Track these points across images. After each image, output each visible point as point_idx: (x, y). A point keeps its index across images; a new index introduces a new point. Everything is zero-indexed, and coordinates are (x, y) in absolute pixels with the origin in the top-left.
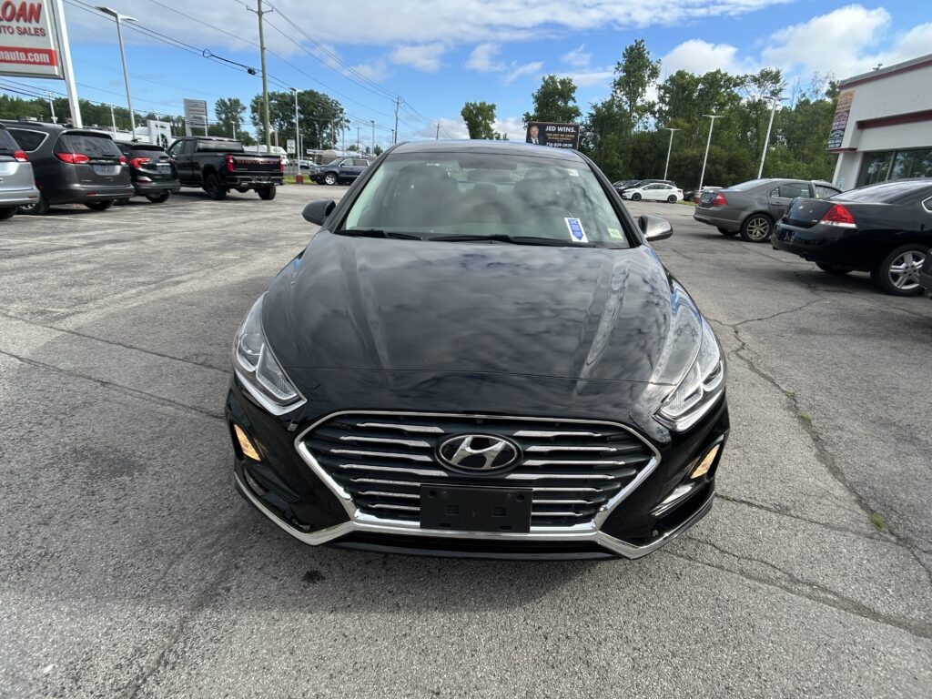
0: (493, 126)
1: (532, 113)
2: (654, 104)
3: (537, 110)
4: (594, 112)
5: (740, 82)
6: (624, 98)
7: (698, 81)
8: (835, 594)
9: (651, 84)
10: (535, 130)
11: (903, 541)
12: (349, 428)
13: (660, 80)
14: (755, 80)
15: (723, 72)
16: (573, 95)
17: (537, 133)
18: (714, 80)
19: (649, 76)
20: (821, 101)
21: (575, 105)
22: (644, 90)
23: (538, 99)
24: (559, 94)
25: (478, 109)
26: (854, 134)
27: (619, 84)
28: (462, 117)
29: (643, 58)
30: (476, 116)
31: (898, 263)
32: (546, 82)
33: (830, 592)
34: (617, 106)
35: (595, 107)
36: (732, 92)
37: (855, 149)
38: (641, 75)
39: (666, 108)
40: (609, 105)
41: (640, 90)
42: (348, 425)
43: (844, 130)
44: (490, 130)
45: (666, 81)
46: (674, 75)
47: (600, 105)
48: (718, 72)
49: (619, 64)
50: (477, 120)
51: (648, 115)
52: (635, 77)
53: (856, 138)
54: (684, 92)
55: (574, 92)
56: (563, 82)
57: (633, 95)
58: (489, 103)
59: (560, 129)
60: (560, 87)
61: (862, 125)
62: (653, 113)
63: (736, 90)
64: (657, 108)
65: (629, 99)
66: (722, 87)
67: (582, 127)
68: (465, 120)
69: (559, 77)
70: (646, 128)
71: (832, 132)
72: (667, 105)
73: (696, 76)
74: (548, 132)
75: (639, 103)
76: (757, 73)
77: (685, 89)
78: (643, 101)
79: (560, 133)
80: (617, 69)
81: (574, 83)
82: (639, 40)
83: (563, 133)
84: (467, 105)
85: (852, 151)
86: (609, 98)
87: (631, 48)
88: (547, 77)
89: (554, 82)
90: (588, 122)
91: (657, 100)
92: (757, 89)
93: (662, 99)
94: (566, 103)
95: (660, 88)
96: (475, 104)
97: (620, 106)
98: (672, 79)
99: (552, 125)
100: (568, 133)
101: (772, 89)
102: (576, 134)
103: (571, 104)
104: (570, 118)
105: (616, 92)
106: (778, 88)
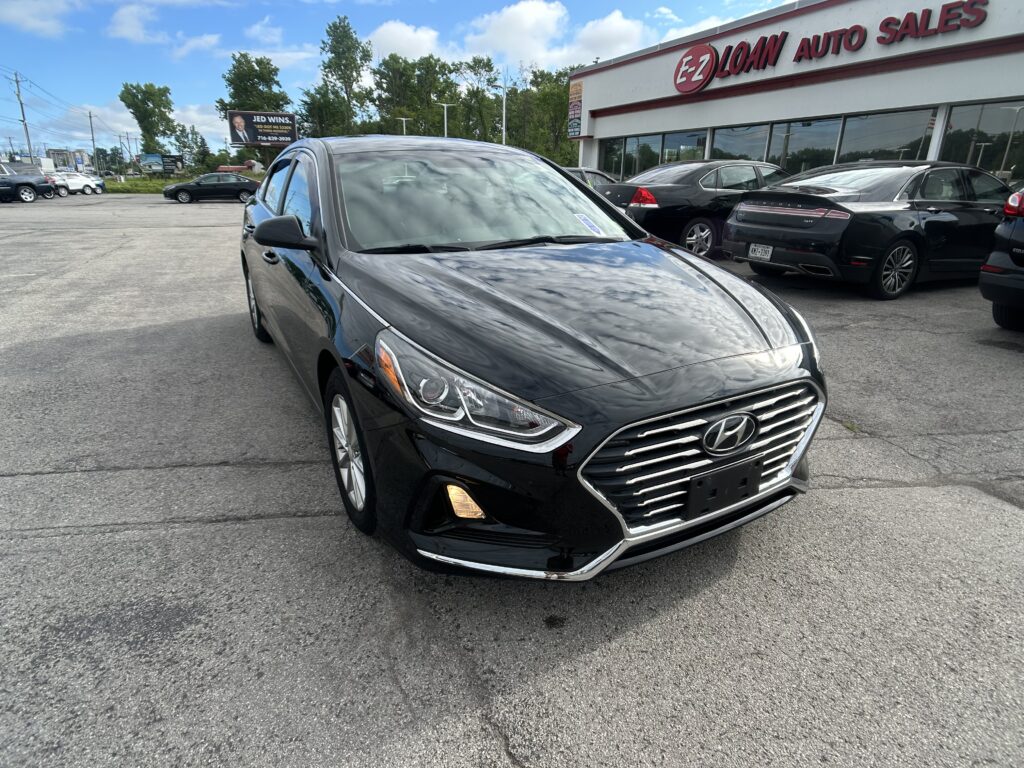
0: (171, 116)
1: (227, 100)
2: (371, 92)
3: (233, 96)
4: (306, 99)
5: (457, 69)
6: (339, 84)
7: (414, 66)
8: (878, 480)
9: (365, 68)
10: (239, 121)
11: (872, 434)
12: (628, 442)
13: (374, 64)
14: (470, 67)
15: (435, 58)
16: (276, 79)
17: (243, 124)
18: (428, 65)
19: (361, 59)
20: (528, 90)
21: (282, 90)
22: (359, 75)
23: (231, 82)
24: (258, 77)
25: (144, 93)
26: (589, 121)
27: (329, 67)
28: (123, 104)
29: (351, 37)
30: (144, 102)
31: (691, 236)
32: (238, 61)
33: (874, 479)
34: (333, 93)
35: (307, 93)
36: (448, 78)
37: (592, 137)
38: (352, 58)
39: (385, 95)
40: (323, 91)
41: (354, 74)
42: (626, 440)
43: (579, 119)
44: (169, 121)
45: (380, 65)
46: (387, 58)
47: (313, 92)
48: (431, 57)
49: (324, 42)
50: (147, 107)
51: (368, 103)
52: (347, 59)
53: (591, 127)
54: (400, 78)
55: (276, 74)
56: (259, 62)
57: (348, 81)
58: (158, 85)
59: (271, 120)
60: (257, 68)
61: (595, 114)
62: (373, 101)
63: (453, 76)
64: (375, 95)
65: (345, 83)
66: (438, 73)
67: (297, 117)
68: (129, 106)
69: (254, 55)
70: (371, 118)
71: (571, 120)
72: (385, 91)
73: (410, 61)
74: (257, 123)
75: (355, 88)
76: (470, 60)
77: (402, 75)
78: (359, 87)
79: (272, 124)
80: (323, 49)
81: (274, 64)
82: (342, 16)
83: (276, 124)
84: (126, 86)
85: (589, 138)
86: (321, 83)
87: (334, 25)
88: (238, 56)
89: (249, 62)
90: (304, 112)
91: (374, 87)
92: (474, 77)
93: (379, 85)
94: (270, 88)
95: (375, 72)
96: (138, 86)
97: (336, 93)
98: (385, 63)
99: (260, 115)
100: (282, 124)
101: (487, 77)
102: (293, 126)
103: (275, 89)
104: (279, 106)
105: (327, 76)
106: (493, 76)
